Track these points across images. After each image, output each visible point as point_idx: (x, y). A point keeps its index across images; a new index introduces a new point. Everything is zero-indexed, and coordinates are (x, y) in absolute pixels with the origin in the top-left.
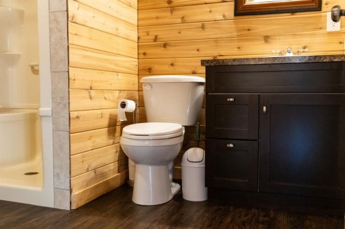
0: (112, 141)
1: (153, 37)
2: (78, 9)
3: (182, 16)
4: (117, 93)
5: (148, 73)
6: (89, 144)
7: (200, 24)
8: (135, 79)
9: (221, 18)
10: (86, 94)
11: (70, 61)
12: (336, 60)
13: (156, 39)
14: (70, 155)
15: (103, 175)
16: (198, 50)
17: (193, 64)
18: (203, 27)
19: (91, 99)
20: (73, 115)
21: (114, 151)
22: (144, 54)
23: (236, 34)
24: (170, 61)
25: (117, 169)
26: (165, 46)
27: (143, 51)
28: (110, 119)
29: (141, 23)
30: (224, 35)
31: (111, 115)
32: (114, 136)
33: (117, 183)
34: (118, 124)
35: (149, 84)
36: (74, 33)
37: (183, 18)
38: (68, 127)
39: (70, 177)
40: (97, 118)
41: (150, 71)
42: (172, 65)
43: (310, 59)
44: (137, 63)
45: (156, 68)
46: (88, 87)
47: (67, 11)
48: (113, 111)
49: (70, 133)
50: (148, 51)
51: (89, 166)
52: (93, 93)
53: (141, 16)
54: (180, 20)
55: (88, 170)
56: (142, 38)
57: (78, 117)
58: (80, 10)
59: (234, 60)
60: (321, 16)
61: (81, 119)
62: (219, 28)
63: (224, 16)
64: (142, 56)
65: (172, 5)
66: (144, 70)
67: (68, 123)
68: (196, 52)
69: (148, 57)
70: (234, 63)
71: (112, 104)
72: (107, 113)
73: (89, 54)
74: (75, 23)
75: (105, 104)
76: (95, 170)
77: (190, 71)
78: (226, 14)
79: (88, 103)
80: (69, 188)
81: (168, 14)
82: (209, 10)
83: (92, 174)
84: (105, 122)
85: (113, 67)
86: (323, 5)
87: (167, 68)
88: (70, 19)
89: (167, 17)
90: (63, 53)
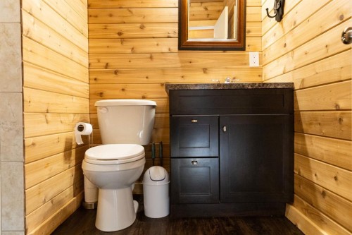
0: (68, 165)
1: (105, 64)
2: (34, 24)
3: (132, 47)
4: (72, 117)
5: (99, 97)
6: (45, 173)
7: (148, 55)
8: (87, 102)
9: (166, 50)
10: (42, 118)
11: (25, 79)
12: (279, 87)
13: (107, 66)
14: (25, 189)
15: (60, 203)
16: (147, 78)
17: (143, 90)
18: (151, 58)
19: (47, 123)
20: (28, 142)
21: (70, 175)
22: (95, 79)
23: (179, 65)
24: (121, 86)
25: (73, 193)
26: (116, 72)
27: (94, 77)
28: (66, 142)
29: (91, 50)
30: (170, 66)
31: (66, 139)
32: (69, 160)
33: (74, 208)
34: (73, 147)
35: (105, 107)
36: (29, 49)
37: (133, 49)
38: (22, 157)
39: (25, 215)
40: (54, 143)
41: (101, 95)
42: (123, 90)
43: (259, 86)
44: (88, 88)
45: (107, 92)
46: (45, 110)
47: (21, 23)
48: (69, 135)
49: (24, 163)
50: (99, 77)
51: (46, 197)
52: (49, 116)
53: (91, 45)
54: (130, 51)
55: (44, 202)
56: (92, 64)
57: (33, 144)
58: (36, 25)
59: (196, 85)
60: (245, 55)
61: (37, 146)
62: (165, 60)
63: (169, 49)
64: (93, 81)
65: (122, 36)
66: (95, 94)
67: (22, 152)
68: (146, 79)
69: (99, 82)
70: (196, 88)
71: (68, 128)
72: (63, 136)
73: (45, 74)
74: (29, 38)
75: (61, 127)
76: (52, 200)
77: (141, 96)
78: (171, 48)
79: (44, 128)
80: (23, 228)
81: (119, 44)
82: (156, 43)
83: (49, 204)
84: (62, 146)
85: (67, 90)
86: (247, 47)
87: (118, 93)
88: (24, 33)
89: (118, 47)
90: (16, 71)
